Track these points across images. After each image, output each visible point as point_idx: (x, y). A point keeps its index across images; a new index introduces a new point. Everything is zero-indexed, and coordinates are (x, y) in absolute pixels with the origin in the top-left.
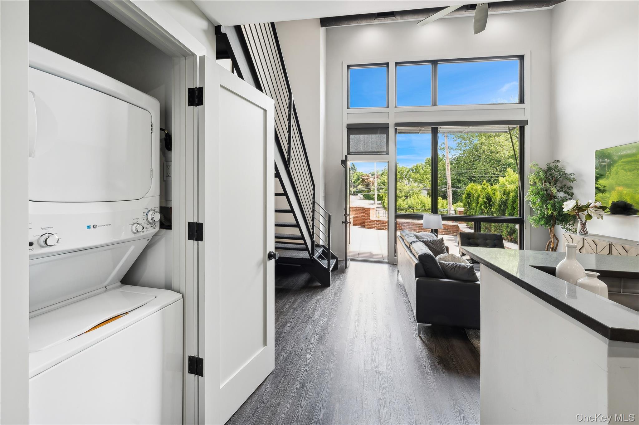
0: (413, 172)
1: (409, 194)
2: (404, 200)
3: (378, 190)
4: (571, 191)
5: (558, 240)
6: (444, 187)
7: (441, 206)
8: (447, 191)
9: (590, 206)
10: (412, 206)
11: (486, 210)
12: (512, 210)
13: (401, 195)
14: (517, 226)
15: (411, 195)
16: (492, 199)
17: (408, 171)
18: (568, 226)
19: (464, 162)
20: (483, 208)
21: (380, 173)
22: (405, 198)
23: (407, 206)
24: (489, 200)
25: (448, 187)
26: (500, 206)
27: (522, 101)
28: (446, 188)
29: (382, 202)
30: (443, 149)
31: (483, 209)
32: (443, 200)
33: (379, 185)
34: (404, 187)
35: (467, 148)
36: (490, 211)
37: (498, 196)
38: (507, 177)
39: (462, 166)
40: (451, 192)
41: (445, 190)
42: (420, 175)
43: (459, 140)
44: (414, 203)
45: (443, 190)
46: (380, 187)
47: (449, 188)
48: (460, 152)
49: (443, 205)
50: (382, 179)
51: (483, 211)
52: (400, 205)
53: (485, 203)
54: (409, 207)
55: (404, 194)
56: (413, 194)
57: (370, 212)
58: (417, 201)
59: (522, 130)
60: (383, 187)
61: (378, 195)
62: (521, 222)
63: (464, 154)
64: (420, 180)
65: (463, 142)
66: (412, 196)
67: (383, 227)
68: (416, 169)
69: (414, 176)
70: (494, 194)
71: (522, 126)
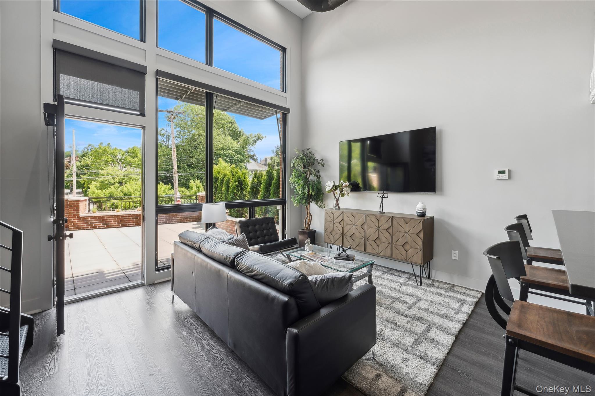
0: (129, 155)
1: (124, 181)
2: (119, 187)
3: (78, 176)
4: (319, 174)
5: (311, 216)
6: (170, 172)
7: (163, 191)
8: (173, 176)
9: (343, 186)
10: (129, 193)
11: (239, 194)
12: (266, 191)
13: (113, 182)
14: (279, 207)
15: (127, 181)
16: (243, 182)
17: (123, 154)
18: (320, 203)
19: (184, 149)
20: (235, 191)
21: (80, 154)
22: (120, 184)
23: (122, 194)
24: (241, 184)
25: (174, 172)
26: (252, 188)
27: (284, 90)
28: (172, 173)
29: (82, 191)
30: (163, 135)
31: (236, 193)
32: (165, 186)
33: (78, 168)
34: (118, 172)
35: (186, 137)
36: (242, 194)
37: (249, 180)
38: (219, 165)
39: (182, 153)
40: (177, 177)
41: (171, 175)
42: (139, 160)
43: (179, 129)
44: (131, 190)
45: (168, 175)
46: (79, 172)
47: (175, 174)
48: (180, 140)
49: (165, 190)
50: (84, 162)
51: (235, 195)
52: (113, 192)
53: (237, 186)
54: (125, 194)
55: (117, 180)
56: (130, 180)
57: (79, 206)
58: (135, 188)
59: (284, 116)
60: (86, 171)
61: (78, 182)
62: (283, 203)
63: (183, 142)
64: (138, 164)
65: (182, 132)
66: (128, 183)
67: (102, 224)
68: (133, 153)
69: (130, 159)
70: (245, 177)
71: (285, 112)
